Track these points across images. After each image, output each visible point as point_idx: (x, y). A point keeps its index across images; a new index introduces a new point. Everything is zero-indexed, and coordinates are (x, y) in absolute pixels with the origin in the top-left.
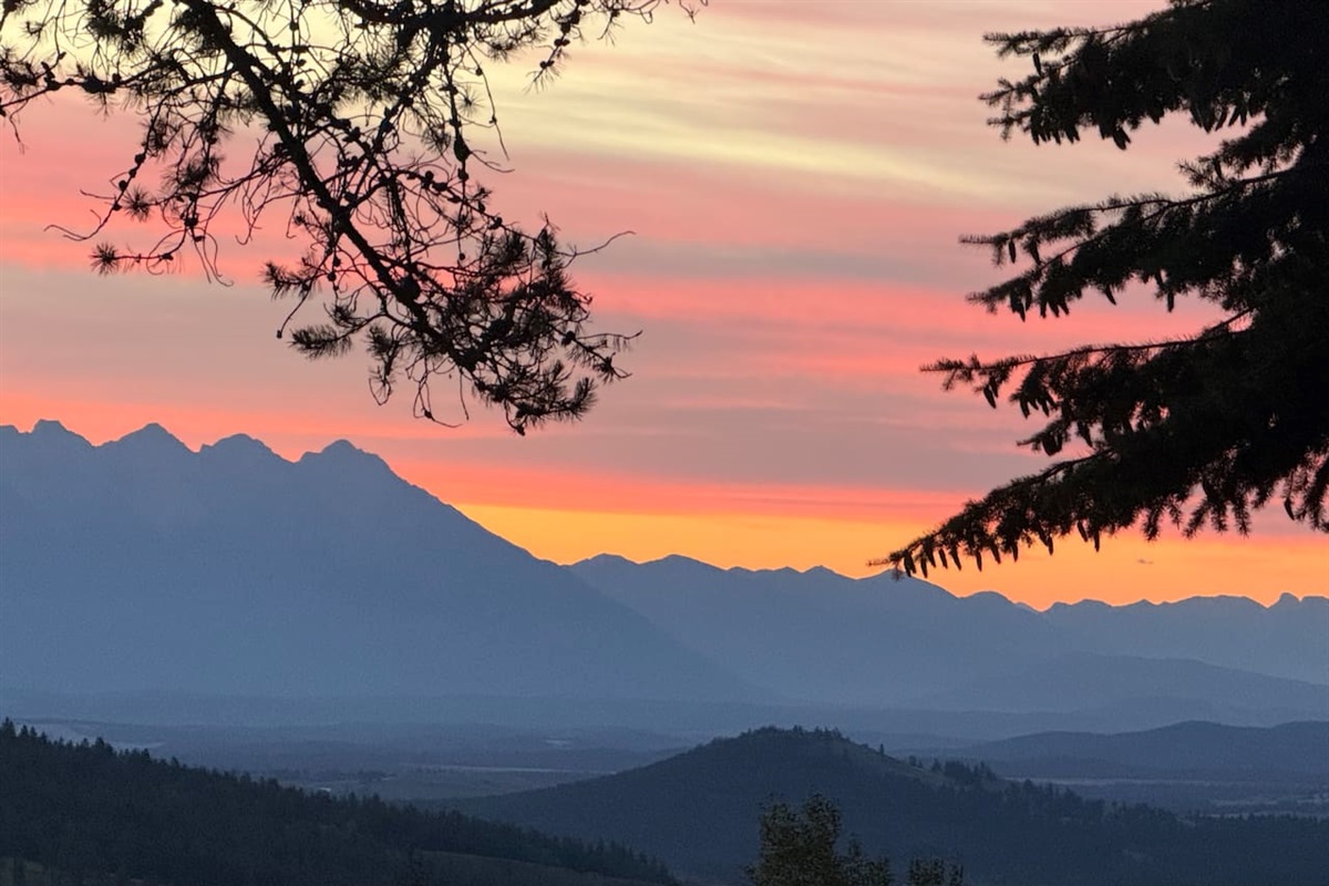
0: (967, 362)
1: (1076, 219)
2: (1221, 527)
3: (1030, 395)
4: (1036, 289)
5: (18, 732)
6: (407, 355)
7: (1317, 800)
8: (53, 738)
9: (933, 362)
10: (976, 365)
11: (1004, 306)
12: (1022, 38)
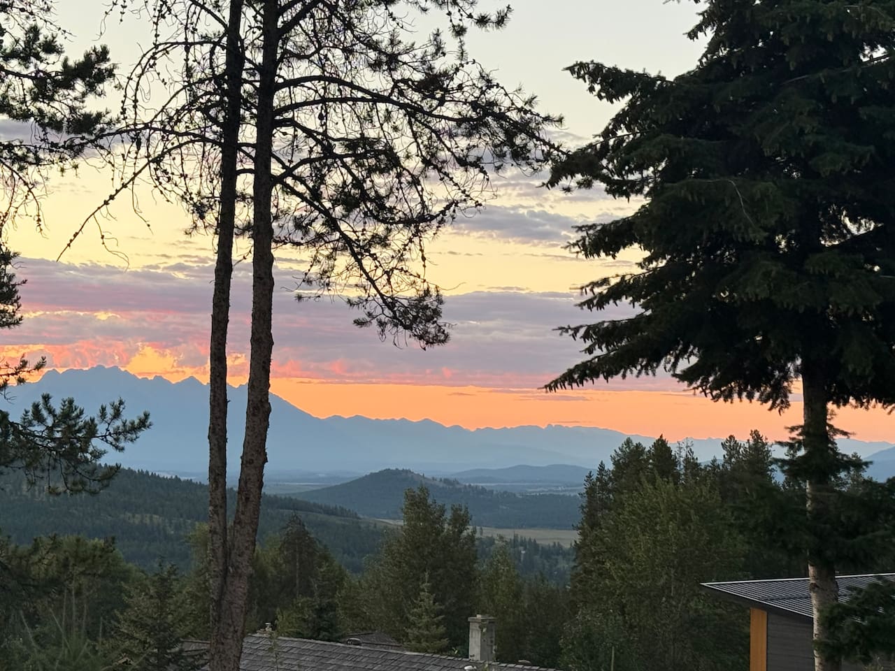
0: (566, 327)
1: (605, 281)
2: (647, 374)
3: (586, 336)
4: (595, 302)
5: (150, 474)
6: (389, 327)
7: (560, 489)
8: (161, 476)
9: (556, 327)
10: (570, 328)
11: (585, 307)
12: (583, 226)
